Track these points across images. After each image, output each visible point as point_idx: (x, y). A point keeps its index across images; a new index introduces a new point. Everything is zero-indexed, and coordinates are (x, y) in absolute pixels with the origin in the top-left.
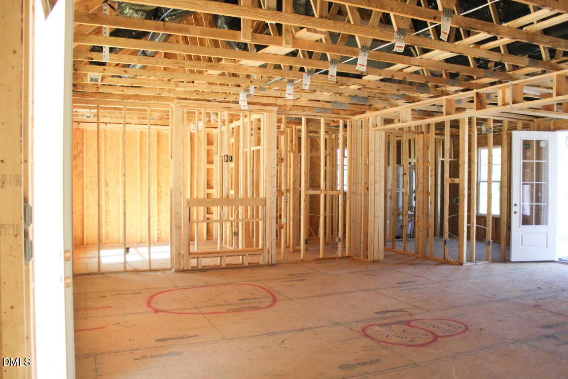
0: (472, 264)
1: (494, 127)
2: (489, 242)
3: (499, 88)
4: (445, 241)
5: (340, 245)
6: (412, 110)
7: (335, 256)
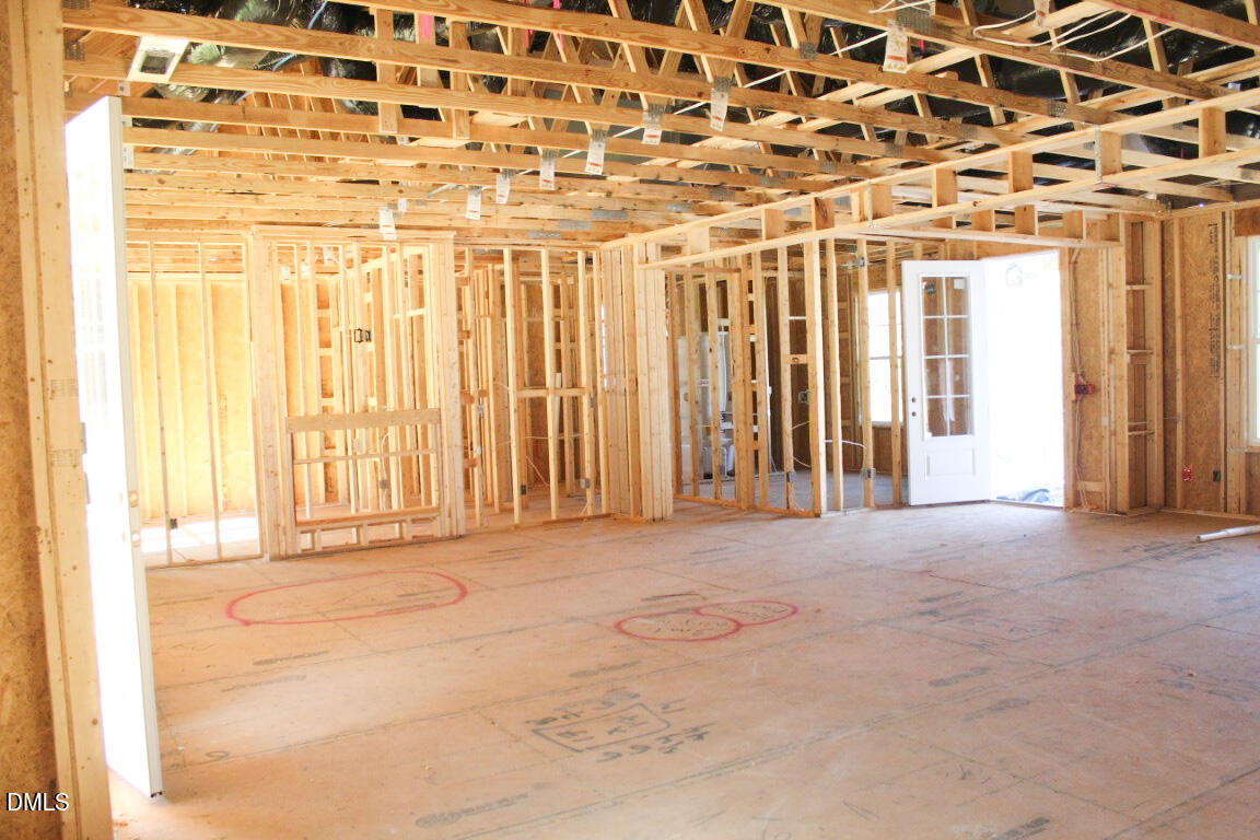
0: (839, 514)
1: (869, 254)
2: (869, 472)
3: (852, 191)
4: (788, 474)
5: (589, 493)
6: (712, 228)
7: (582, 515)
